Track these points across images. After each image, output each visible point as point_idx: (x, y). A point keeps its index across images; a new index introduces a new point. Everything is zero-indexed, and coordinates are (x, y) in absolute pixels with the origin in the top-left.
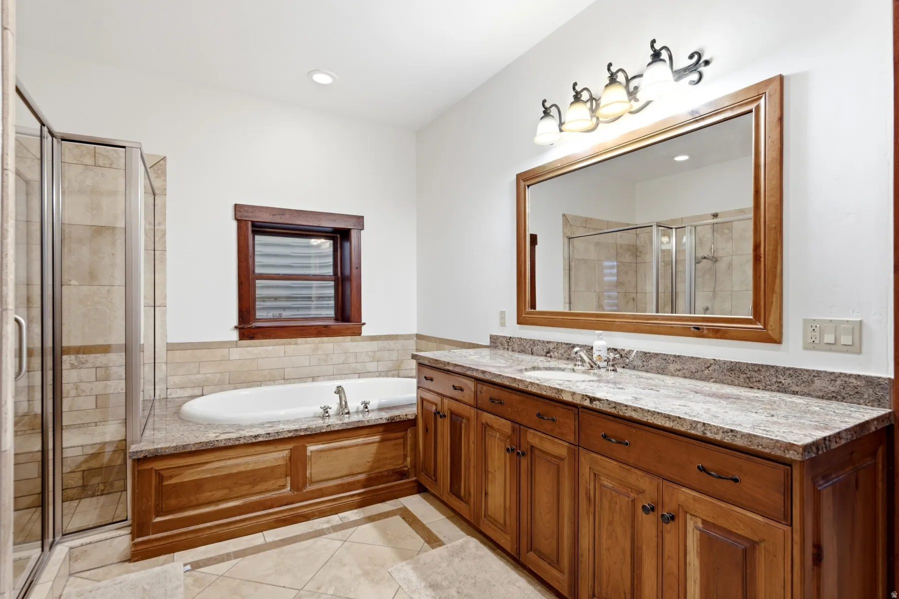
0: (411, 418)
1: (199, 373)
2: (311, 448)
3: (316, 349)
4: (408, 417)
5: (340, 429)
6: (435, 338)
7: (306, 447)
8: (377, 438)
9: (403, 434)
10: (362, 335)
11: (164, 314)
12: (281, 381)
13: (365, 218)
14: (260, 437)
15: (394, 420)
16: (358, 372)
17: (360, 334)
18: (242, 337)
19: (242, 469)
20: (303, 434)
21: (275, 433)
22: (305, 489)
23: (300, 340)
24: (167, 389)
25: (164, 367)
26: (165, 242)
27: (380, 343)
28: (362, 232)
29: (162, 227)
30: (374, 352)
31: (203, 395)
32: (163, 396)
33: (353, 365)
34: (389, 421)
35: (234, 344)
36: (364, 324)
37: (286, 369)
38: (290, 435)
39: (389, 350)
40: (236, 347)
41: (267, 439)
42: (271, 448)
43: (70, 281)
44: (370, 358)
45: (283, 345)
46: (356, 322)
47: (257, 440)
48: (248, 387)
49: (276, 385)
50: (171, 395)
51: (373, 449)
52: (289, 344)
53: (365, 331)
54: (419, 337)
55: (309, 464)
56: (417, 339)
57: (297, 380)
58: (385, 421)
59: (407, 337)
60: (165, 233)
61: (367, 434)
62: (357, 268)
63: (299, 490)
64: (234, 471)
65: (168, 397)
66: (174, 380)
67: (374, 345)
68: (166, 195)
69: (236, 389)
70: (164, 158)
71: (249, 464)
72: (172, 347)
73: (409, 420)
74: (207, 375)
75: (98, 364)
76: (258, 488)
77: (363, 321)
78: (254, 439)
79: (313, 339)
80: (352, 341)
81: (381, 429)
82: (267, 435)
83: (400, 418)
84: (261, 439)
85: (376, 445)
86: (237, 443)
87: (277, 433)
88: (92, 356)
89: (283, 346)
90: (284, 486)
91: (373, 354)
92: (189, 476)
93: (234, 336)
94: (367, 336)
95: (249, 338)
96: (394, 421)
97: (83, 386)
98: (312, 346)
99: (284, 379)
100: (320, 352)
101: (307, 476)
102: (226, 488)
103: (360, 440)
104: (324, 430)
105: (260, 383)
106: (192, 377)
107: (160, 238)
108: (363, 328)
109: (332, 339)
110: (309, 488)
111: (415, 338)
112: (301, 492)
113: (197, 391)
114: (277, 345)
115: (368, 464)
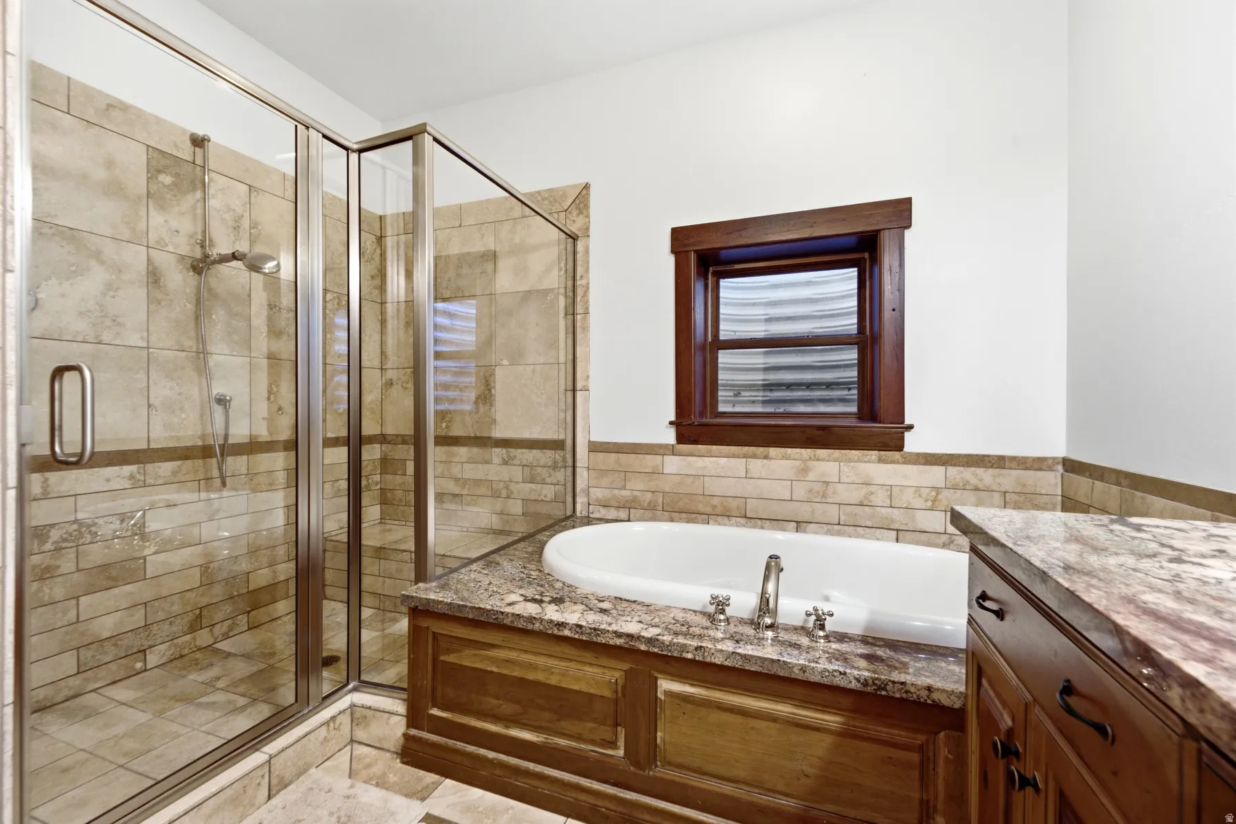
0: (945, 701)
1: (624, 488)
2: (666, 685)
3: (805, 471)
4: (935, 696)
5: (726, 663)
6: (1118, 473)
7: (656, 679)
8: (832, 720)
9: (920, 739)
10: (906, 449)
11: (587, 400)
12: (739, 520)
13: (914, 201)
14: (565, 627)
15: (884, 689)
16: (896, 526)
17: (900, 448)
18: (681, 439)
19: (540, 677)
20: (643, 647)
21: (590, 629)
22: (650, 769)
23: (773, 451)
24: (589, 504)
25: (585, 473)
26: (587, 301)
27: (953, 471)
28: (907, 232)
29: (583, 282)
30: (937, 490)
31: (629, 521)
32: (585, 513)
33: (884, 510)
34: (869, 689)
35: (671, 450)
36: (910, 427)
37: (748, 500)
38: (619, 642)
39: (977, 489)
40: (673, 455)
41: (576, 636)
42: (588, 656)
43: (502, 360)
44: (926, 501)
45: (745, 457)
46: (891, 423)
47: (561, 633)
48: (688, 521)
49: (731, 525)
50: (592, 513)
51: (821, 746)
52: (754, 456)
53: (913, 443)
54: (1072, 466)
55: (661, 719)
56: (1066, 471)
57: (768, 522)
58: (854, 685)
59: (1039, 464)
60: (588, 288)
61: (802, 701)
62: (894, 310)
63: (637, 764)
64: (531, 676)
65: (590, 516)
66: (597, 493)
67: (936, 474)
68: (588, 236)
69: (672, 520)
70: (587, 187)
71: (552, 673)
72: (595, 447)
73: (937, 706)
74: (635, 493)
75: (525, 462)
76: (566, 725)
77: (907, 422)
78: (555, 628)
79: (798, 450)
80: (880, 461)
81: (846, 701)
82: (578, 630)
83: (907, 692)
84: (567, 633)
85: (828, 740)
86: (530, 627)
87: (595, 629)
88: (519, 451)
89: (745, 459)
90: (613, 744)
91: (934, 493)
92: (468, 659)
93: (670, 437)
94: (918, 455)
95: (690, 440)
96: (884, 693)
97: (513, 487)
98: (798, 463)
99: (746, 517)
100: (811, 477)
101: (658, 742)
102: (518, 702)
103: (783, 709)
104: (690, 656)
105: (707, 516)
106: (616, 491)
107: (583, 297)
108: (908, 436)
109: (837, 453)
110: (660, 772)
111: (1060, 468)
112: (642, 773)
113: (623, 514)
114: (734, 456)
115: (804, 780)
